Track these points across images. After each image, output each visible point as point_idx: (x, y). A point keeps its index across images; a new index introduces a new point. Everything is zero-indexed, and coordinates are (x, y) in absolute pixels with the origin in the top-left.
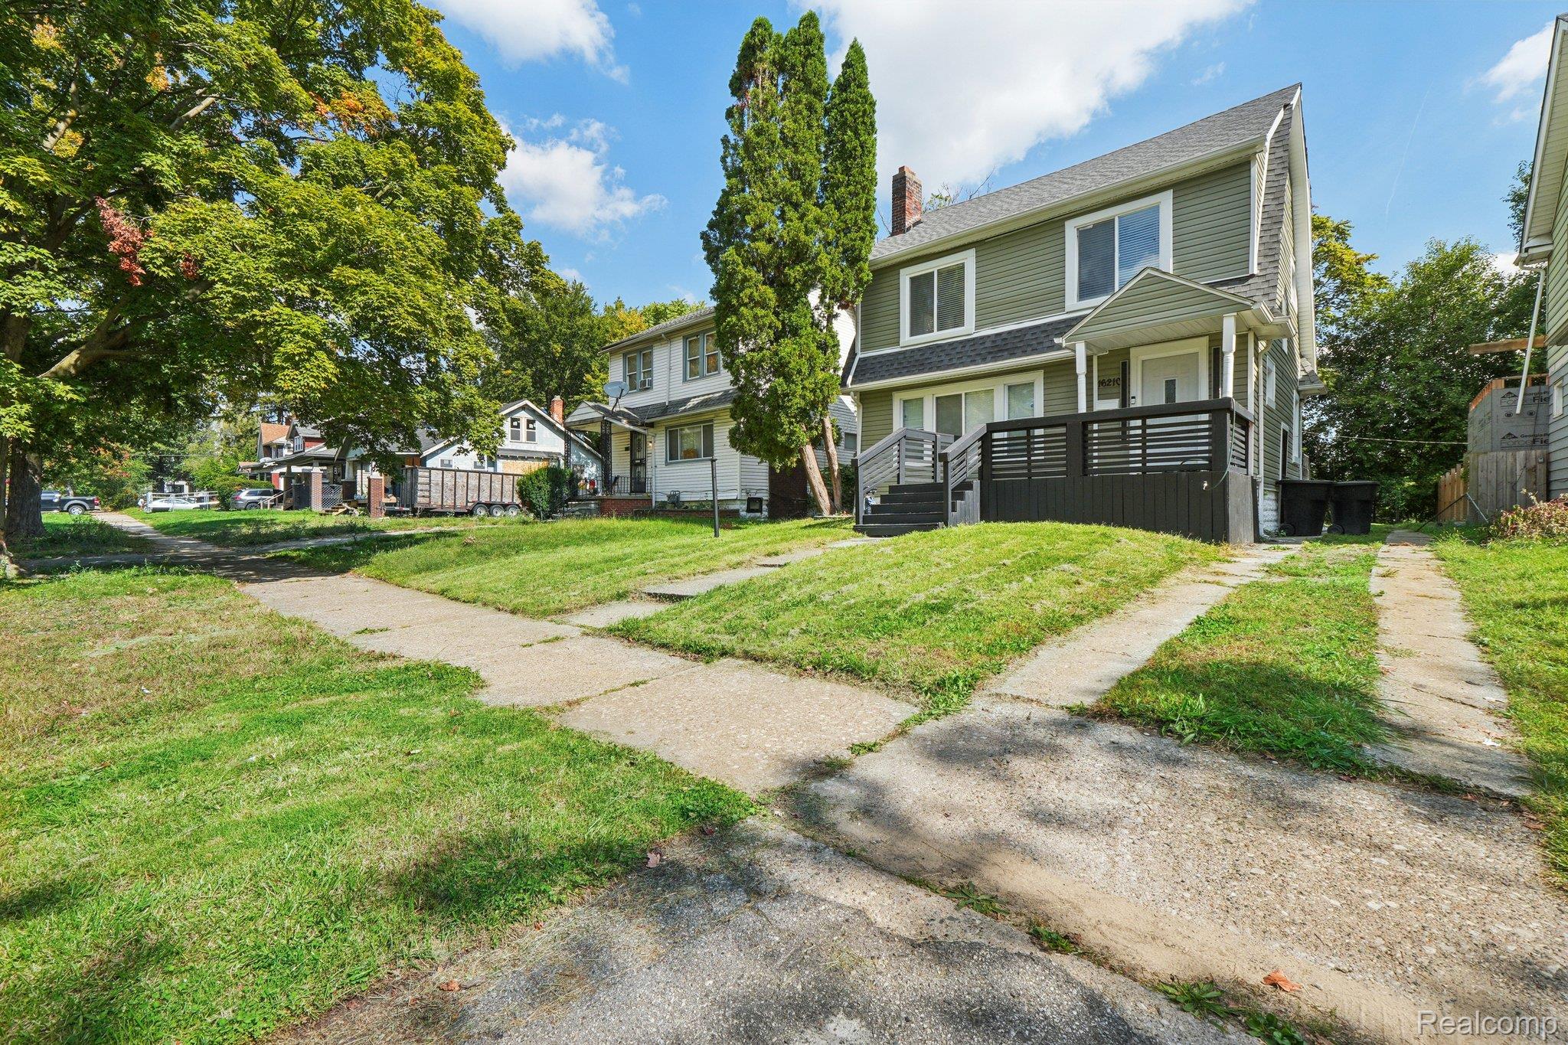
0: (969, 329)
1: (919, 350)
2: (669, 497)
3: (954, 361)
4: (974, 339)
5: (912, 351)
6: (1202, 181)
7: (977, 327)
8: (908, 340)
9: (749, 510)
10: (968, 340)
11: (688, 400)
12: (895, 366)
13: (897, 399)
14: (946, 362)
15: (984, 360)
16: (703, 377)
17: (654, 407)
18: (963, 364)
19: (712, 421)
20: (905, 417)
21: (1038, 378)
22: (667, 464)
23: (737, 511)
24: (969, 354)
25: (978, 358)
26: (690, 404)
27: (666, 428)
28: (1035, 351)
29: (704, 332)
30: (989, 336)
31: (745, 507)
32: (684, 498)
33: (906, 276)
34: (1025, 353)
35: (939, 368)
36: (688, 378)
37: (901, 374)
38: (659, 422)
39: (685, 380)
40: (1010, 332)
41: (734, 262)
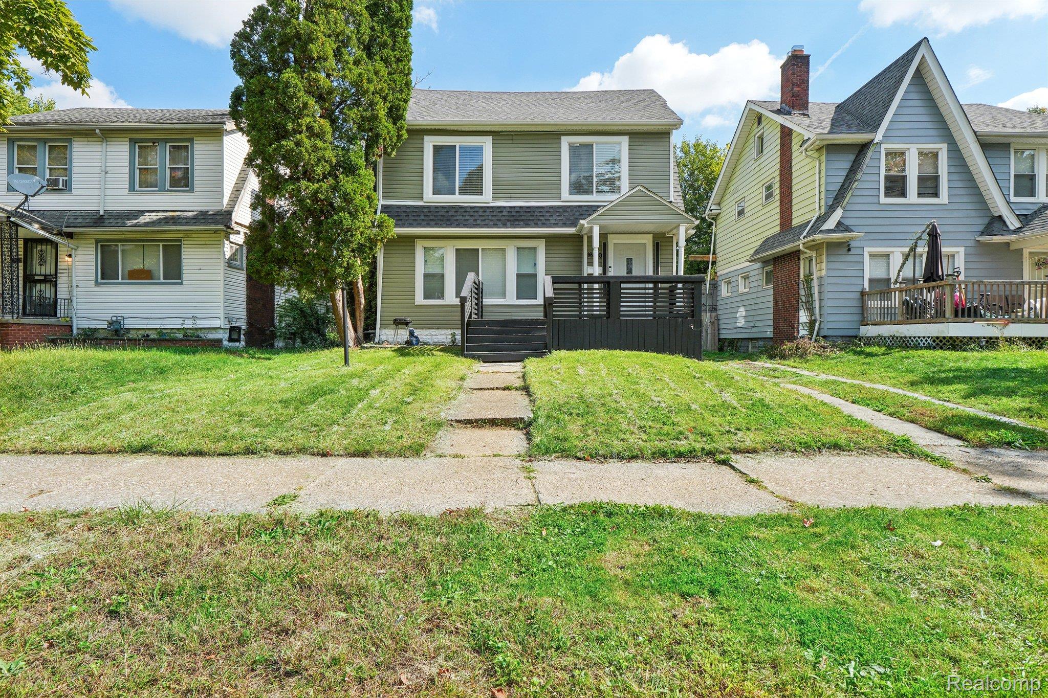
0: (486, 198)
1: (443, 207)
2: (110, 323)
3: (479, 222)
4: (492, 207)
5: (436, 207)
6: (646, 136)
7: (494, 198)
8: (430, 197)
9: (231, 340)
10: (488, 207)
11: (142, 213)
12: (422, 217)
13: (419, 246)
14: (471, 222)
15: (505, 225)
16: (163, 190)
17: (76, 214)
18: (487, 226)
19: (180, 241)
20: (426, 261)
21: (541, 246)
22: (97, 284)
23: (220, 341)
24: (490, 218)
25: (499, 223)
26: (146, 218)
27: (97, 242)
28: (544, 225)
29: (166, 141)
30: (504, 207)
31: (227, 336)
32: (129, 324)
33: (429, 143)
34: (536, 225)
35: (465, 226)
36: (137, 188)
37: (428, 225)
38: (81, 233)
39: (132, 189)
40: (521, 207)
41: (296, 86)
